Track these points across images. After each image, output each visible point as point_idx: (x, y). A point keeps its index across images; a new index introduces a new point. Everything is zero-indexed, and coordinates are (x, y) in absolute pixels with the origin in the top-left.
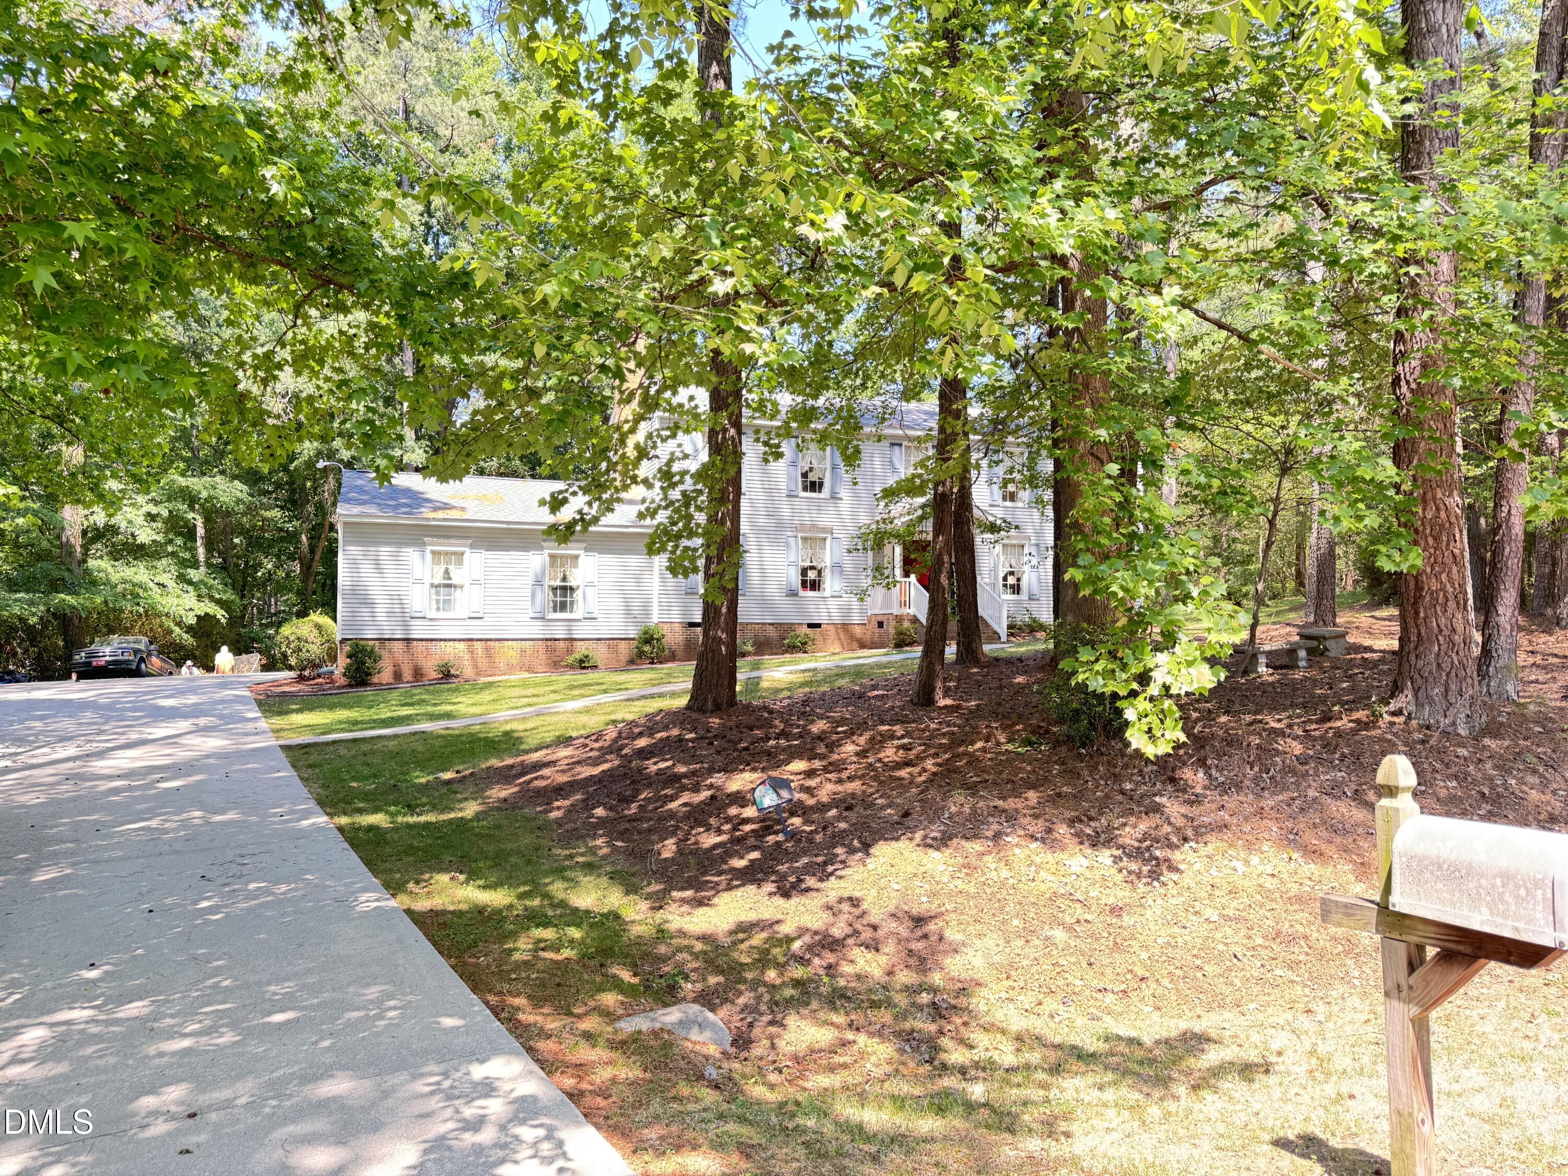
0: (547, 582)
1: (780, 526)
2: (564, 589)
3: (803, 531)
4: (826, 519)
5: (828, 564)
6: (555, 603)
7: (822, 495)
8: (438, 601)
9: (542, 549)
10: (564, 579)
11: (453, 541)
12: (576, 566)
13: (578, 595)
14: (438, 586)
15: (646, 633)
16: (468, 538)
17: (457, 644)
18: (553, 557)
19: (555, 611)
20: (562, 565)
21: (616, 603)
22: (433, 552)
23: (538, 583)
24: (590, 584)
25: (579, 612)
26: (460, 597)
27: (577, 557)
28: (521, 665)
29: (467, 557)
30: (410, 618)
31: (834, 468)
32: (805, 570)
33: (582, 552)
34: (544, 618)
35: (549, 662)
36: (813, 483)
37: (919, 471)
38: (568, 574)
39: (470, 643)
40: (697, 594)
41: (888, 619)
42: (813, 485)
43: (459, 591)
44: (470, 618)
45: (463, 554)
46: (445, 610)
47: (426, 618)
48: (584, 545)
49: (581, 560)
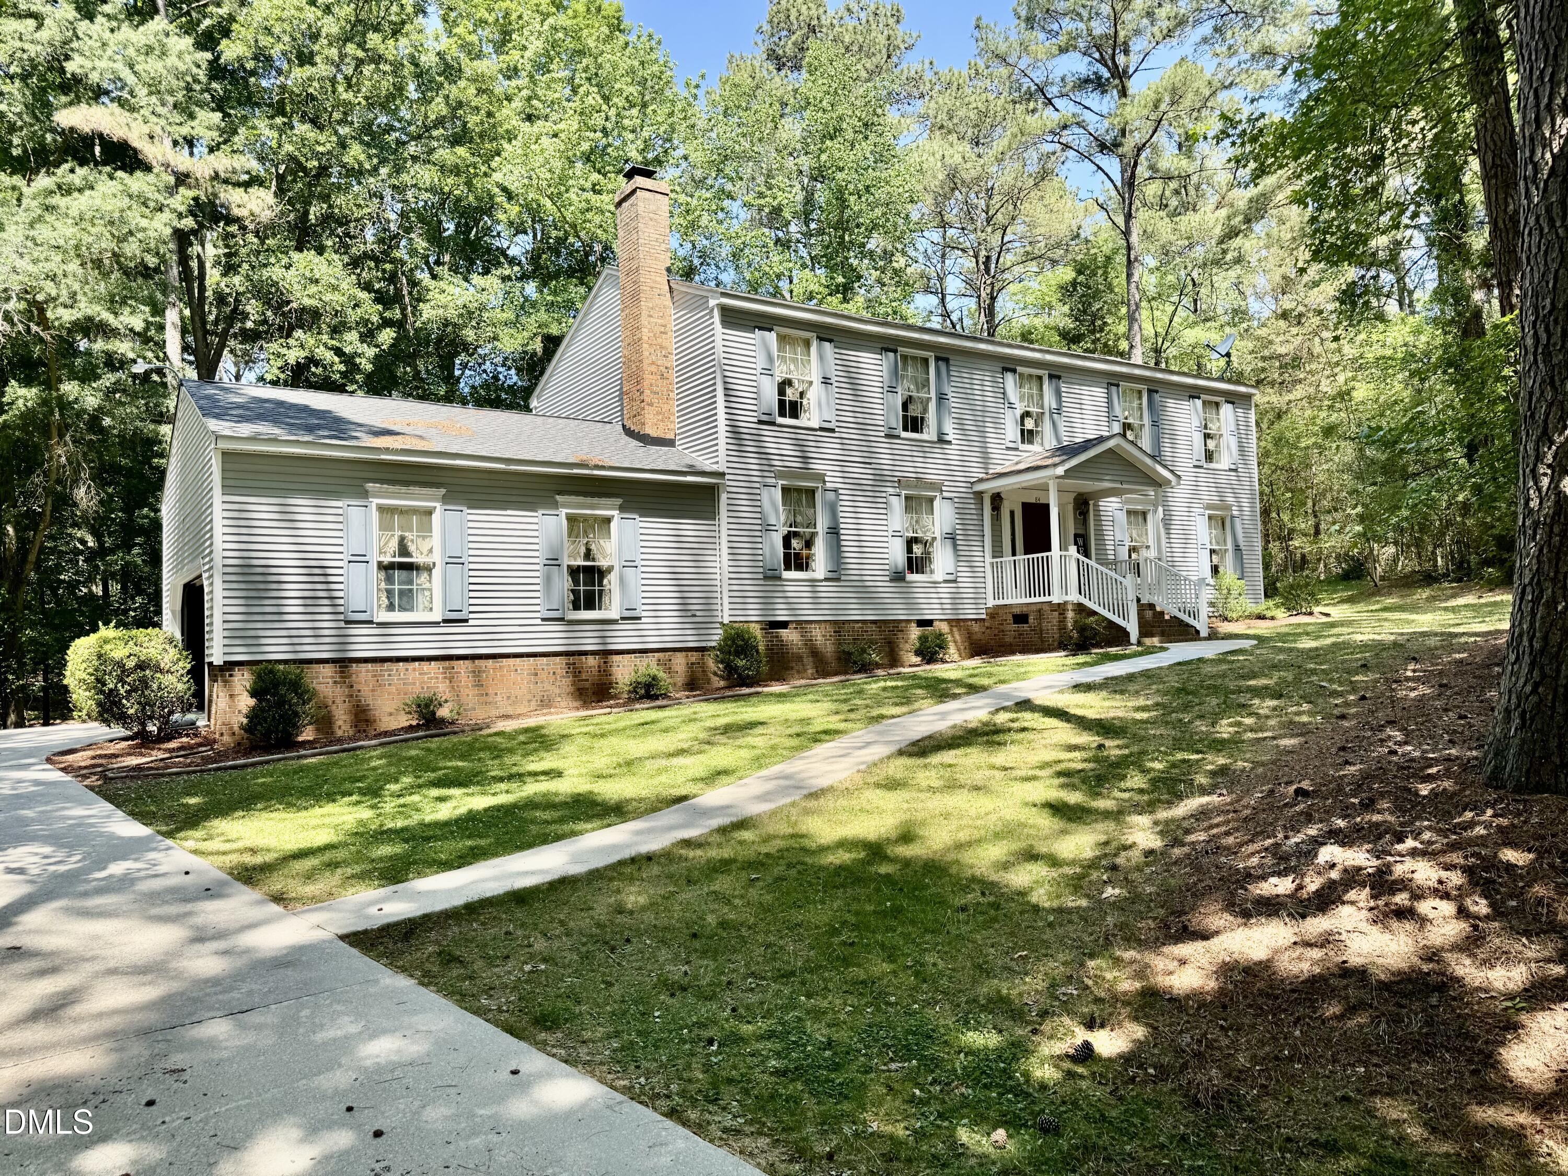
0: (567, 561)
1: (880, 479)
2: (588, 572)
3: (908, 487)
4: (933, 470)
5: (937, 535)
6: (576, 594)
7: (924, 436)
8: (390, 593)
9: (556, 505)
10: (588, 555)
11: (416, 490)
12: (607, 535)
13: (612, 582)
14: (390, 567)
16: (437, 485)
17: (425, 666)
18: (571, 519)
19: (576, 607)
20: (586, 533)
21: (667, 595)
22: (381, 509)
23: (553, 562)
24: (631, 564)
25: (612, 609)
26: (427, 585)
27: (608, 520)
28: (529, 697)
29: (436, 518)
30: (347, 622)
31: (941, 397)
32: (910, 542)
33: (615, 513)
34: (562, 619)
35: (571, 689)
36: (914, 419)
37: (1034, 410)
38: (593, 547)
39: (447, 663)
40: (779, 578)
41: (1040, 610)
42: (914, 424)
43: (425, 575)
44: (445, 621)
45: (429, 512)
46: (402, 609)
47: (371, 622)
48: (619, 501)
49: (614, 525)
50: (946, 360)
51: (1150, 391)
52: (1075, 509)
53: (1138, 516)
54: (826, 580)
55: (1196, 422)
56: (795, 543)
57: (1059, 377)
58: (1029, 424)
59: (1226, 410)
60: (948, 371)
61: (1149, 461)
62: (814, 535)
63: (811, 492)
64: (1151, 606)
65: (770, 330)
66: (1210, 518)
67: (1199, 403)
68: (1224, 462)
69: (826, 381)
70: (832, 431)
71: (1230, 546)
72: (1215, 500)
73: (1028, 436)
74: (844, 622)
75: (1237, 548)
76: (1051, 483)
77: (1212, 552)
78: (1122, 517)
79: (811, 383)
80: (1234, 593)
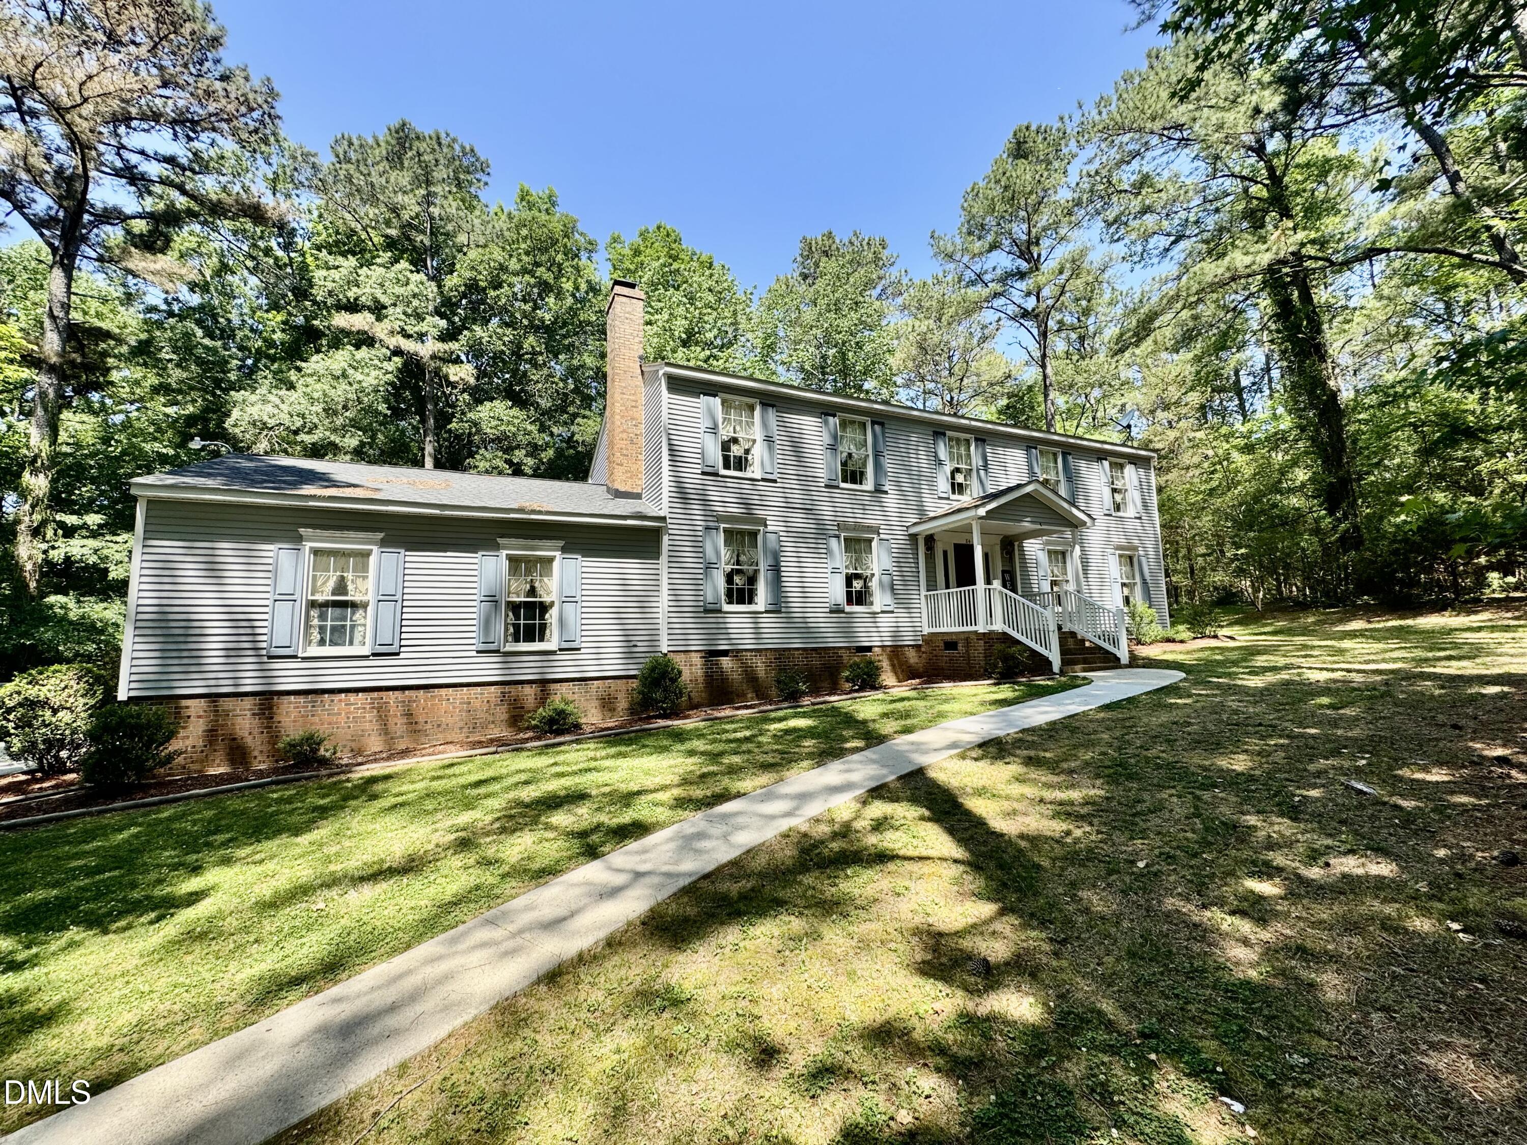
0: (506, 598)
1: (820, 523)
2: (530, 608)
3: (847, 530)
4: (871, 515)
5: (875, 571)
6: (516, 627)
7: (864, 487)
8: (322, 629)
9: (497, 547)
10: (532, 591)
11: (352, 534)
12: (549, 573)
13: (552, 616)
14: (326, 604)
15: (653, 669)
16: (377, 529)
17: (352, 697)
18: (512, 559)
19: (517, 640)
20: (528, 572)
21: (608, 628)
22: (316, 552)
23: (493, 600)
24: (570, 599)
25: (552, 641)
26: (362, 621)
27: (551, 560)
28: (461, 724)
29: (373, 559)
30: (270, 657)
31: (877, 455)
32: (849, 580)
33: (557, 554)
34: (498, 651)
35: (505, 716)
36: (853, 473)
37: (963, 466)
38: (537, 584)
39: (375, 695)
40: (720, 611)
41: (968, 638)
42: (854, 475)
43: (361, 611)
44: (374, 655)
45: (368, 554)
46: (333, 643)
47: (295, 657)
48: (561, 543)
49: (556, 565)
50: (882, 424)
51: (1065, 455)
52: (1002, 549)
53: (1059, 556)
54: (767, 612)
55: (1104, 479)
56: (737, 579)
57: (984, 441)
58: (960, 478)
59: (1129, 470)
60: (883, 433)
61: (1065, 505)
62: (756, 572)
63: (754, 535)
64: (1073, 634)
65: (715, 396)
66: (1121, 556)
67: (1106, 464)
68: (1130, 511)
69: (769, 440)
70: (775, 481)
71: (1138, 579)
72: (1123, 542)
73: (958, 488)
74: (785, 650)
75: (1144, 582)
76: (974, 523)
77: (1123, 585)
78: (1043, 557)
79: (754, 441)
80: (1146, 620)
